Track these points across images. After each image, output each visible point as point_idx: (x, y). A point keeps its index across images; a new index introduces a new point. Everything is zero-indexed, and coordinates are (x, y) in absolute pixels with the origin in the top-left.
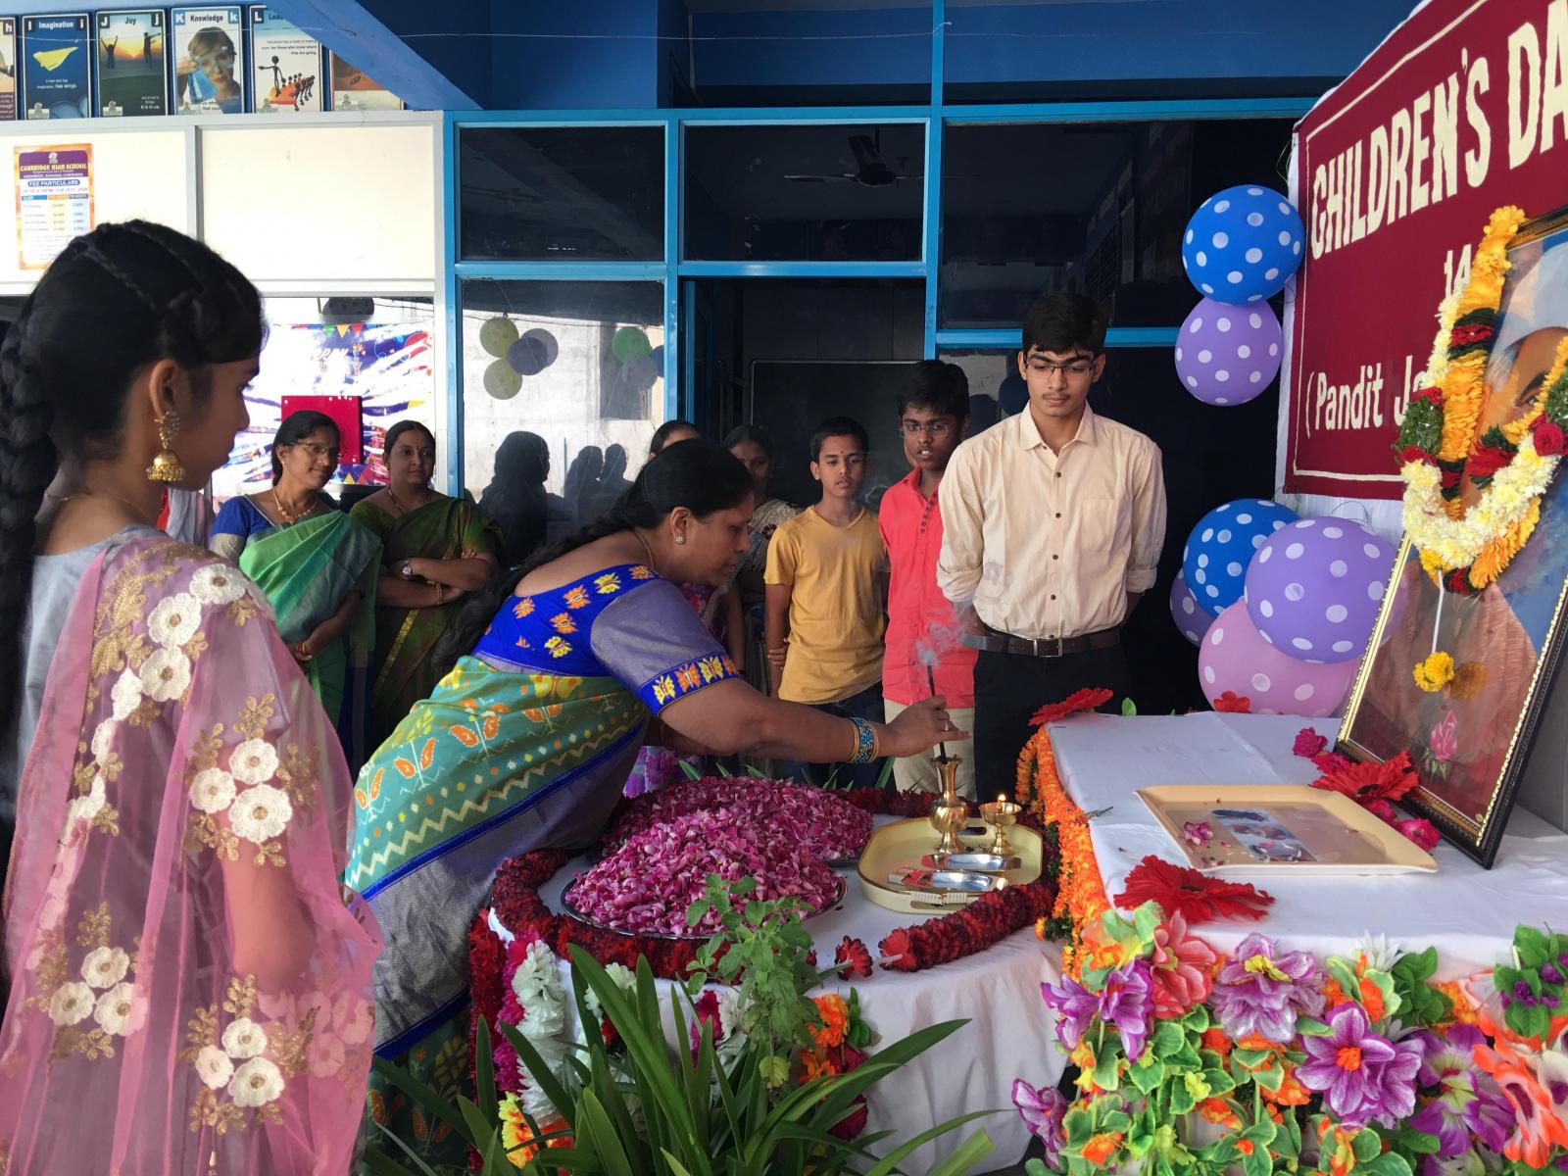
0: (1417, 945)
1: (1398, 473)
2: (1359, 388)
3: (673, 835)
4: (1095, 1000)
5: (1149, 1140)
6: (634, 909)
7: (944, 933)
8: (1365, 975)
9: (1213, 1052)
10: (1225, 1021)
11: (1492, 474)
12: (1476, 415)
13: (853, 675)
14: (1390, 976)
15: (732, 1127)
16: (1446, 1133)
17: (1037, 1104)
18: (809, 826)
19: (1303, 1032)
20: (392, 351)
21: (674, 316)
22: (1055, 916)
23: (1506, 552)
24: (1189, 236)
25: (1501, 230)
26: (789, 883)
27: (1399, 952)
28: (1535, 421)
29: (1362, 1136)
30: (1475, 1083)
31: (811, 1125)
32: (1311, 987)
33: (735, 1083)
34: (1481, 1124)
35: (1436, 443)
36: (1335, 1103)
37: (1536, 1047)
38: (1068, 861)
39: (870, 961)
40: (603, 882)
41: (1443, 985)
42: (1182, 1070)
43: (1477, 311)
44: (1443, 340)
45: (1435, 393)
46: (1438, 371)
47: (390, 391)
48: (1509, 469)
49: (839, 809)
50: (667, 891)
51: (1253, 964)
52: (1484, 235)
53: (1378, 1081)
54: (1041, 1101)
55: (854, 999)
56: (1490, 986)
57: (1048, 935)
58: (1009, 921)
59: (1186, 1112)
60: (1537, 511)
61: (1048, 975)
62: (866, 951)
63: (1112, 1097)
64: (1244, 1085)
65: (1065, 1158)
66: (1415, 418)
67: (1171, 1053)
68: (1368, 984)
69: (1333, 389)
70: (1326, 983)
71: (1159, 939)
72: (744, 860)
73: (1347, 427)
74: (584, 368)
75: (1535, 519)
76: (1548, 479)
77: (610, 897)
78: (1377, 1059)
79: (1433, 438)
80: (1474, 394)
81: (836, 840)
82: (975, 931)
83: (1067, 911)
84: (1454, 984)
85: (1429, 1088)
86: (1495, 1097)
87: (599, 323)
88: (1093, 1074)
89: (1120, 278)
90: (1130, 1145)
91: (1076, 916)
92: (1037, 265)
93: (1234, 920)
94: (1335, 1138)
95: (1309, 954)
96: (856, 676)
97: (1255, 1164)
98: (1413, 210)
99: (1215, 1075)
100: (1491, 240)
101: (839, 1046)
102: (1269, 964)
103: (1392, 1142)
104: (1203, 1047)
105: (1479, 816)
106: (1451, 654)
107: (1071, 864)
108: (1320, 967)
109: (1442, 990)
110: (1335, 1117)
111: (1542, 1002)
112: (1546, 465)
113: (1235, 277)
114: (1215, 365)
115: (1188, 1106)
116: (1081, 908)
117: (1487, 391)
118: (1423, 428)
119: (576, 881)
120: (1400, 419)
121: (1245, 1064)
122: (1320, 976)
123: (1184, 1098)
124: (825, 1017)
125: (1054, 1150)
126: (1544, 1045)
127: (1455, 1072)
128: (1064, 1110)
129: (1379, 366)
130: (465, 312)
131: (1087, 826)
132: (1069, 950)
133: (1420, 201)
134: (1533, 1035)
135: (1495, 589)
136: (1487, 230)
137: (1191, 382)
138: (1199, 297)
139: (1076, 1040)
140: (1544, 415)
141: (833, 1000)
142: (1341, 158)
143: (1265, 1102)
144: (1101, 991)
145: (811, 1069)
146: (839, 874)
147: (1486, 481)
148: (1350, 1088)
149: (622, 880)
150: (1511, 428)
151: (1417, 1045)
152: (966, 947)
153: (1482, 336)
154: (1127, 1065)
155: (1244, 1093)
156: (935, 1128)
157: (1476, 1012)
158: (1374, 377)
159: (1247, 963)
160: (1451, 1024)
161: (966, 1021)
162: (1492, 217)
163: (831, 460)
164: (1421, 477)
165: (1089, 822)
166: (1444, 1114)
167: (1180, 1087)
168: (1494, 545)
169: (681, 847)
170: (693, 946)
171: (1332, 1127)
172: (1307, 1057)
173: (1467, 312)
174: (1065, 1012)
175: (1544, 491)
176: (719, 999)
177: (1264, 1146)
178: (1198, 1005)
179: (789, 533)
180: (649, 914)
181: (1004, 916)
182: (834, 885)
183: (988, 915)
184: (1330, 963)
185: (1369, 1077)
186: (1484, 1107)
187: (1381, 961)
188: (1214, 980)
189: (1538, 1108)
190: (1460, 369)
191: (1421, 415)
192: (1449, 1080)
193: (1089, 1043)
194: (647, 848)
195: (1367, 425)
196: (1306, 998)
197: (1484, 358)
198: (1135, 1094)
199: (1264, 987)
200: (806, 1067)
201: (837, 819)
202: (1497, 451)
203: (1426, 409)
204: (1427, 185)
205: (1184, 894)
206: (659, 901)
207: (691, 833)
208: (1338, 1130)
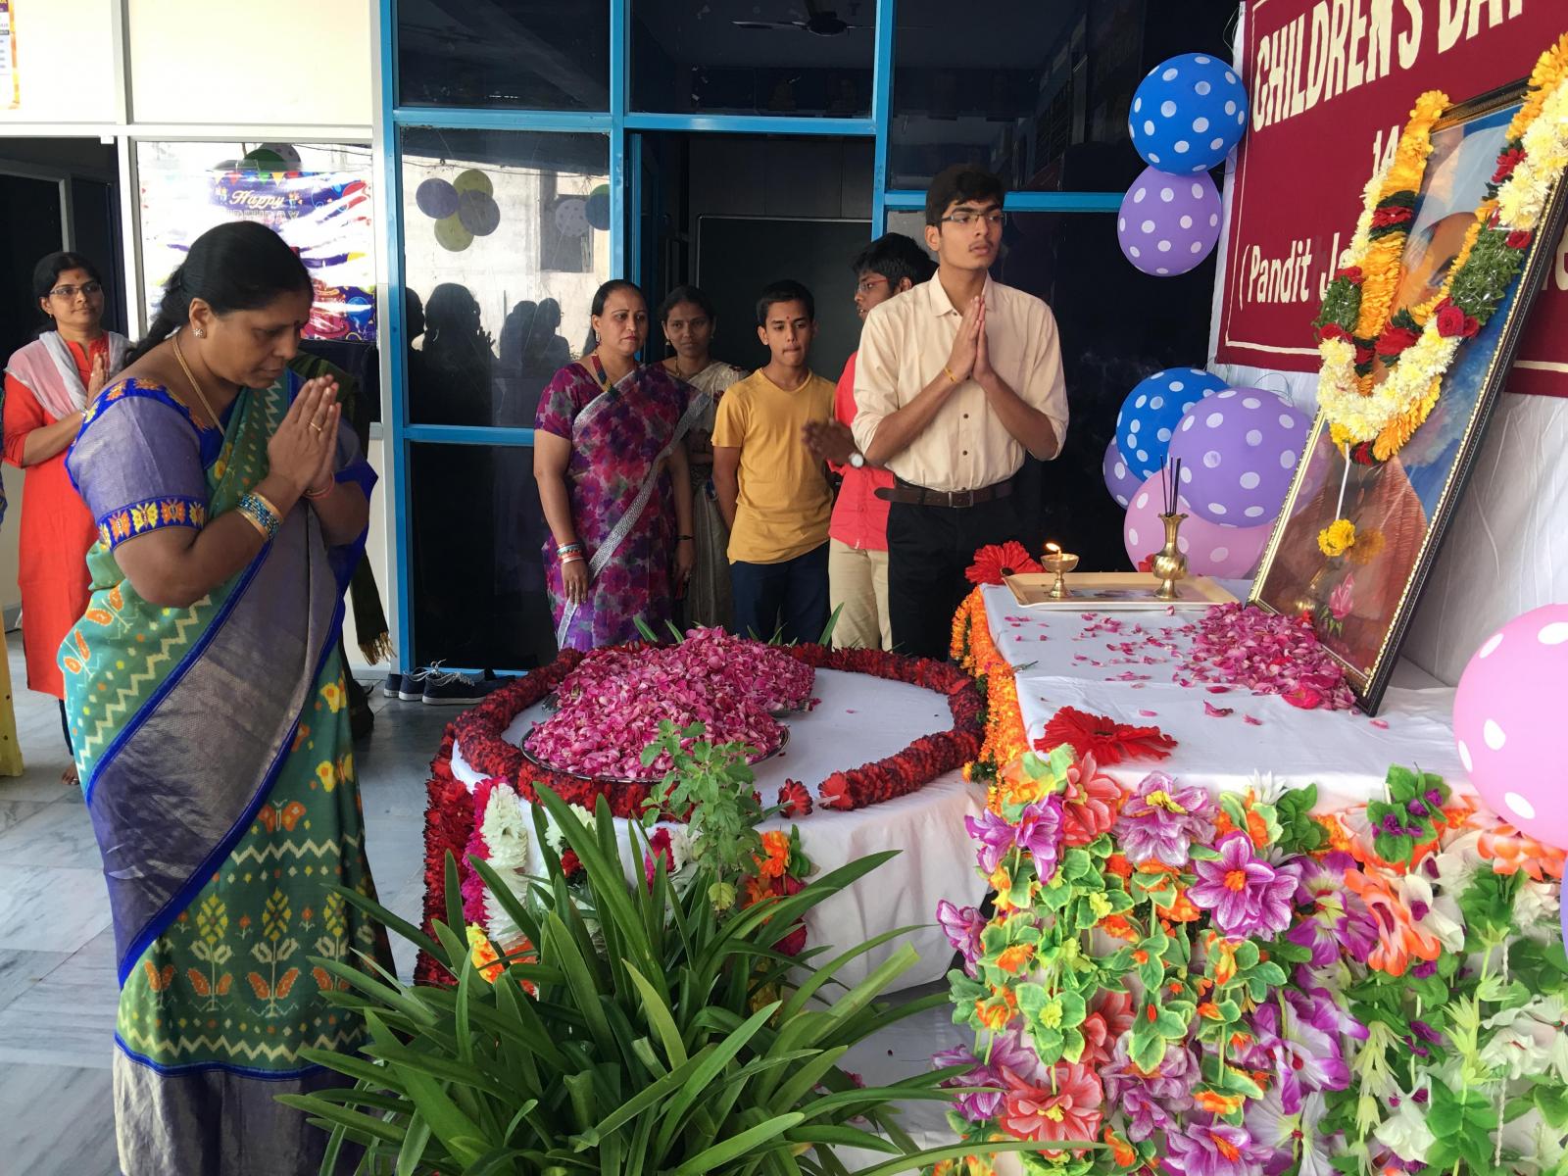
0: (1300, 782)
1: (1316, 347)
2: (1290, 263)
3: (626, 687)
4: (1012, 830)
5: (1056, 951)
6: (589, 755)
7: (878, 776)
8: (1252, 808)
9: (1116, 876)
10: (1127, 848)
11: (1399, 354)
12: (1392, 294)
13: (800, 537)
14: (1274, 810)
15: (685, 944)
16: (1318, 946)
17: (959, 922)
18: (754, 679)
19: (1194, 857)
20: (330, 200)
21: (620, 170)
22: (981, 760)
23: (1407, 427)
24: (1137, 105)
25: (1426, 113)
26: (735, 731)
27: (1284, 788)
28: (1440, 304)
29: (1243, 948)
30: (1345, 903)
31: (755, 942)
32: (1205, 819)
33: (686, 907)
34: (1347, 937)
35: (1353, 321)
36: (1221, 918)
37: (1400, 871)
38: (995, 710)
39: (810, 801)
40: (560, 731)
41: (1323, 818)
42: (1088, 891)
43: (1398, 193)
44: (1366, 220)
45: (1355, 271)
46: (1359, 251)
47: (328, 243)
48: (1413, 349)
49: (782, 664)
50: (622, 740)
51: (1154, 799)
52: (1410, 118)
53: (1259, 899)
54: (962, 920)
55: (795, 835)
56: (1364, 819)
57: (974, 778)
58: (938, 766)
59: (1089, 927)
60: (1438, 388)
61: (972, 810)
62: (806, 792)
63: (1026, 915)
64: (1142, 904)
65: (982, 967)
66: (1336, 296)
67: (1078, 877)
68: (1254, 816)
69: (1265, 263)
70: (1218, 815)
71: (1071, 777)
72: (693, 711)
73: (1276, 301)
74: (523, 217)
75: (1436, 396)
76: (1449, 359)
77: (567, 744)
78: (1258, 881)
79: (1352, 316)
80: (1391, 274)
81: (779, 692)
82: (907, 774)
83: (992, 756)
84: (1331, 817)
85: (1305, 906)
86: (1361, 914)
87: (538, 171)
88: (1009, 895)
89: (1070, 137)
90: (1039, 955)
91: (1000, 759)
92: (988, 120)
93: (1140, 760)
94: (1220, 948)
95: (1204, 789)
96: (802, 537)
97: (1149, 972)
98: (1349, 88)
99: (1117, 896)
100: (1417, 122)
101: (781, 877)
102: (1168, 799)
103: (1269, 953)
104: (1107, 871)
105: (1367, 670)
106: (1354, 523)
107: (997, 713)
108: (1211, 800)
109: (1321, 822)
110: (1222, 932)
111: (1407, 832)
112: (1450, 344)
113: (1182, 147)
114: (1157, 236)
115: (1092, 921)
116: (1003, 751)
117: (1404, 271)
118: (1342, 307)
119: (534, 729)
120: (1323, 296)
121: (1143, 885)
122: (1212, 809)
123: (1089, 915)
124: (769, 852)
125: (973, 961)
126: (1408, 869)
127: (1327, 892)
128: (982, 925)
129: (1309, 241)
130: (405, 157)
131: (1014, 678)
132: (993, 790)
133: (1355, 81)
134: (1398, 861)
135: (1396, 461)
136: (1413, 113)
137: (1134, 252)
138: (1143, 165)
139: (995, 865)
140: (1448, 300)
141: (776, 836)
142: (1284, 30)
143: (1160, 919)
144: (1018, 823)
145: (756, 896)
146: (782, 724)
147: (1393, 360)
148: (1235, 906)
149: (578, 729)
150: (1419, 311)
151: (1295, 869)
152: (898, 789)
153: (1402, 218)
154: (1038, 885)
155: (1142, 910)
156: (867, 943)
157: (1349, 841)
158: (1303, 254)
159: (1149, 797)
160: (1327, 851)
161: (897, 852)
162: (1418, 101)
163: (778, 325)
164: (1337, 354)
165: (1016, 675)
166: (1317, 928)
167: (1085, 906)
168: (1397, 420)
169: (634, 698)
170: (647, 789)
171: (1218, 940)
172: (1197, 879)
173: (1390, 194)
174: (985, 841)
175: (1445, 371)
176: (670, 836)
177: (1157, 956)
178: (1103, 834)
179: (740, 395)
180: (604, 760)
181: (934, 759)
182: (778, 733)
183: (920, 760)
184: (1222, 797)
185: (1251, 896)
186: (1352, 923)
187: (1267, 797)
188: (1119, 813)
189: (1399, 923)
190: (1379, 249)
191: (1341, 294)
192: (1322, 900)
193: (1007, 868)
194: (602, 700)
195: (1294, 300)
196: (1198, 827)
197: (1402, 239)
198: (1046, 912)
199: (1162, 818)
200: (751, 895)
201: (781, 674)
202: (1406, 331)
203: (1347, 288)
204: (1362, 63)
205: (1096, 738)
206: (613, 748)
207: (643, 685)
208: (1223, 942)
